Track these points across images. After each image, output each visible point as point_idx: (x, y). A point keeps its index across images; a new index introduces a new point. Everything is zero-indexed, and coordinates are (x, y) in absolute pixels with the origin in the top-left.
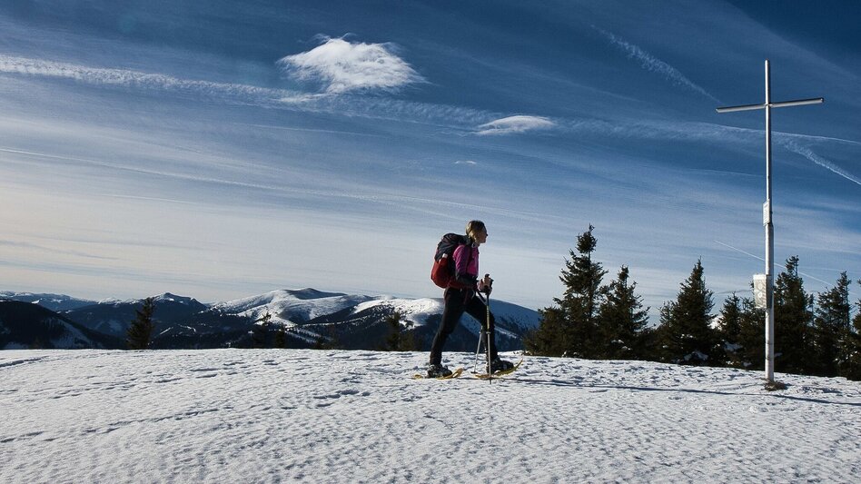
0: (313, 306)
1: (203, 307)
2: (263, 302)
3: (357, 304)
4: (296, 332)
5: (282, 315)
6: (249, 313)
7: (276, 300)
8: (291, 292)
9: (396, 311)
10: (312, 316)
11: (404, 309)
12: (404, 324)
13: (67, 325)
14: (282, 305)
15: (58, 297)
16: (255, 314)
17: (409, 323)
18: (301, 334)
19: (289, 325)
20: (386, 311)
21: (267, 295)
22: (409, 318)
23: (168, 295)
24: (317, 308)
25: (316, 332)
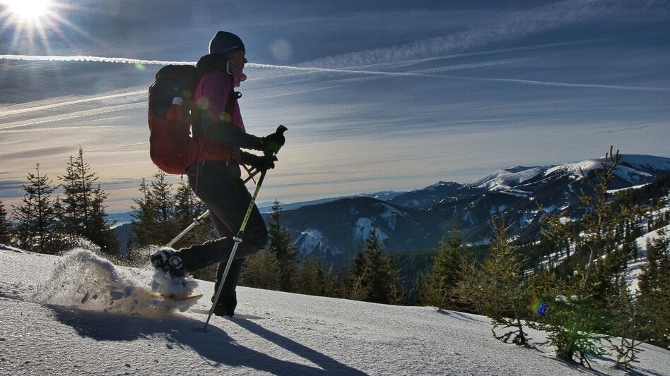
0: (521, 176)
1: (460, 186)
2: (492, 177)
3: (545, 171)
4: (510, 192)
5: (504, 184)
6: (485, 185)
7: (499, 175)
8: (508, 170)
9: (568, 171)
10: (521, 181)
11: (574, 169)
12: (574, 177)
13: (386, 205)
14: (503, 178)
15: (387, 192)
16: (488, 185)
17: (577, 176)
18: (513, 192)
19: (508, 188)
20: (562, 172)
21: (494, 174)
22: (576, 173)
23: (441, 182)
24: (523, 176)
25: (522, 190)
